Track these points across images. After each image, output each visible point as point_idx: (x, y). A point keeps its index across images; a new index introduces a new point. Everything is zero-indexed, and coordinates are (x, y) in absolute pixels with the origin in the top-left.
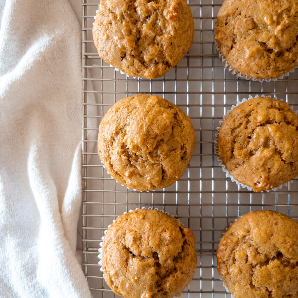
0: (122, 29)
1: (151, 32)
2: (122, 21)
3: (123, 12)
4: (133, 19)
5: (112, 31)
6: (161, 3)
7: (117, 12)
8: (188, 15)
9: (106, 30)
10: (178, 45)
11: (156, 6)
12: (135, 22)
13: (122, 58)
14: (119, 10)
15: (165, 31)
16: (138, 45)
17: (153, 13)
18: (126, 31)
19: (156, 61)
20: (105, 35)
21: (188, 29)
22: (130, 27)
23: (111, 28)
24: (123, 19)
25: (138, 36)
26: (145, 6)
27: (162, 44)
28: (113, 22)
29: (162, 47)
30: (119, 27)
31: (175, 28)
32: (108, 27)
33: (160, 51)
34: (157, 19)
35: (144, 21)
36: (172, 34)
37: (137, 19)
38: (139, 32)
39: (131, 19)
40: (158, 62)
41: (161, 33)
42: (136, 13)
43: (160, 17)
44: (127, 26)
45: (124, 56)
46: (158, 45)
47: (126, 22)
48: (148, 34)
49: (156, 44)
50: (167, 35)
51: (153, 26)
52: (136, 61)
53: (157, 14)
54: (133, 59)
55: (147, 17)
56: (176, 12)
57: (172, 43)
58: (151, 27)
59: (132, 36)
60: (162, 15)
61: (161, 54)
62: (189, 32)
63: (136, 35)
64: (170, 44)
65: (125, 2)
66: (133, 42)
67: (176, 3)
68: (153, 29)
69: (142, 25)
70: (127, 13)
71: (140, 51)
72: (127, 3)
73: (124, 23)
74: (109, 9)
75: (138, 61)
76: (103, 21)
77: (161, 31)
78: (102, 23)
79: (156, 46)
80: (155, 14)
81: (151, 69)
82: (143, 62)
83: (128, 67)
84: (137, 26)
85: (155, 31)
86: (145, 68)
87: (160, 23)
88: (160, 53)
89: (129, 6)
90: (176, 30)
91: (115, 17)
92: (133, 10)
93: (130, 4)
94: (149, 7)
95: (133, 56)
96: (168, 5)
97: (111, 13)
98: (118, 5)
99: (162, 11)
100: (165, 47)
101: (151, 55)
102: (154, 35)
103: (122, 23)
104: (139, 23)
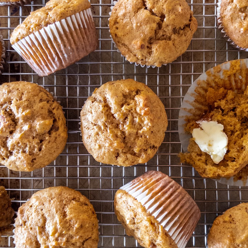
0: (109, 136)
1: (133, 129)
2: (106, 129)
3: (105, 122)
4: (114, 124)
5: (101, 140)
6: (132, 104)
7: (100, 123)
8: (156, 102)
9: (96, 141)
10: (158, 130)
11: (129, 108)
12: (117, 126)
13: (117, 157)
14: (100, 121)
15: (144, 124)
16: (126, 143)
17: (129, 114)
18: (113, 136)
19: (144, 150)
20: (97, 145)
21: (161, 113)
22: (114, 132)
23: (99, 138)
24: (106, 128)
25: (123, 136)
26: (120, 112)
27: (145, 136)
28: (100, 133)
29: (145, 137)
30: (106, 136)
31: (151, 120)
32: (97, 138)
33: (145, 141)
34: (134, 118)
35: (123, 122)
36: (150, 125)
37: (118, 123)
38: (123, 133)
39: (113, 125)
40: (146, 149)
41: (140, 127)
42: (115, 119)
43: (135, 115)
44: (112, 132)
45: (117, 155)
46: (141, 137)
47: (110, 129)
48: (131, 132)
49: (140, 137)
50: (146, 127)
51: (132, 124)
52: (129, 156)
53: (132, 113)
54: (126, 155)
55: (125, 119)
56: (147, 107)
57: (152, 132)
58: (131, 125)
59: (118, 139)
60: (136, 112)
61: (147, 142)
62: (163, 116)
63: (122, 136)
64: (151, 133)
65: (103, 114)
66: (121, 142)
67: (144, 99)
68: (133, 126)
69: (124, 126)
70: (108, 122)
71: (129, 146)
72: (105, 114)
73: (108, 131)
74: (92, 123)
75: (130, 155)
76: (90, 134)
77: (140, 125)
78: (90, 136)
79: (140, 138)
80: (130, 114)
81: (143, 157)
82: (134, 154)
83: (124, 162)
84: (120, 129)
85: (135, 127)
86: (138, 158)
87: (137, 120)
88: (145, 142)
89: (107, 115)
90: (151, 121)
91: (100, 128)
92: (111, 117)
93: (107, 113)
94: (124, 111)
95: (125, 152)
96: (138, 103)
97: (94, 126)
98: (98, 118)
99: (135, 110)
100: (148, 137)
101: (139, 147)
102: (136, 131)
103: (107, 131)
104: (120, 126)
